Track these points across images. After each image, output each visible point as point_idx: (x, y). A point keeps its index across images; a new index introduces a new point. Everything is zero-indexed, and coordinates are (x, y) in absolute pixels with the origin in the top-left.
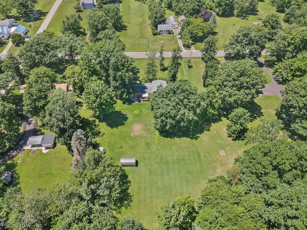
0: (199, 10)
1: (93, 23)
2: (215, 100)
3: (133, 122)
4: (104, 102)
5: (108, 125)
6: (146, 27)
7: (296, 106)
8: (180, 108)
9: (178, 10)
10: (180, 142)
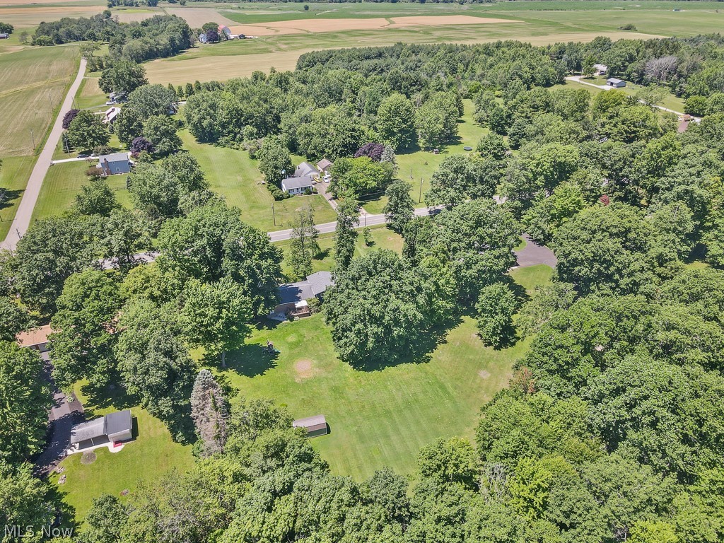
0: (355, 145)
1: (148, 192)
2: (442, 282)
3: (292, 358)
4: (235, 316)
5: (240, 372)
6: (255, 189)
7: (582, 259)
8: (388, 300)
9: (313, 151)
10: (399, 372)
